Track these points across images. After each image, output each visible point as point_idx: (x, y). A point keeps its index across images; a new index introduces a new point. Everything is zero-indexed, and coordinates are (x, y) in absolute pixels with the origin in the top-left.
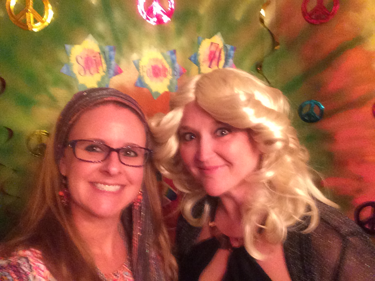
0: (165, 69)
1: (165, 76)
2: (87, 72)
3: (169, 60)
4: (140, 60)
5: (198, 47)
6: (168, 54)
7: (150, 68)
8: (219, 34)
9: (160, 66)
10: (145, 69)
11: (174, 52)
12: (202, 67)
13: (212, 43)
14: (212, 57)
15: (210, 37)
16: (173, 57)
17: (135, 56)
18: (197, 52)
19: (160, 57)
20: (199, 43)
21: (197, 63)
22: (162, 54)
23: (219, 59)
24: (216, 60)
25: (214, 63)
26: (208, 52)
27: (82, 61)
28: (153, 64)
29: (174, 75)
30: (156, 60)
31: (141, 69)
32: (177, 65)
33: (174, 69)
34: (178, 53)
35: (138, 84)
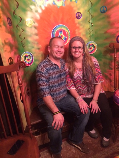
1: (61, 1)
35: (54, 4)
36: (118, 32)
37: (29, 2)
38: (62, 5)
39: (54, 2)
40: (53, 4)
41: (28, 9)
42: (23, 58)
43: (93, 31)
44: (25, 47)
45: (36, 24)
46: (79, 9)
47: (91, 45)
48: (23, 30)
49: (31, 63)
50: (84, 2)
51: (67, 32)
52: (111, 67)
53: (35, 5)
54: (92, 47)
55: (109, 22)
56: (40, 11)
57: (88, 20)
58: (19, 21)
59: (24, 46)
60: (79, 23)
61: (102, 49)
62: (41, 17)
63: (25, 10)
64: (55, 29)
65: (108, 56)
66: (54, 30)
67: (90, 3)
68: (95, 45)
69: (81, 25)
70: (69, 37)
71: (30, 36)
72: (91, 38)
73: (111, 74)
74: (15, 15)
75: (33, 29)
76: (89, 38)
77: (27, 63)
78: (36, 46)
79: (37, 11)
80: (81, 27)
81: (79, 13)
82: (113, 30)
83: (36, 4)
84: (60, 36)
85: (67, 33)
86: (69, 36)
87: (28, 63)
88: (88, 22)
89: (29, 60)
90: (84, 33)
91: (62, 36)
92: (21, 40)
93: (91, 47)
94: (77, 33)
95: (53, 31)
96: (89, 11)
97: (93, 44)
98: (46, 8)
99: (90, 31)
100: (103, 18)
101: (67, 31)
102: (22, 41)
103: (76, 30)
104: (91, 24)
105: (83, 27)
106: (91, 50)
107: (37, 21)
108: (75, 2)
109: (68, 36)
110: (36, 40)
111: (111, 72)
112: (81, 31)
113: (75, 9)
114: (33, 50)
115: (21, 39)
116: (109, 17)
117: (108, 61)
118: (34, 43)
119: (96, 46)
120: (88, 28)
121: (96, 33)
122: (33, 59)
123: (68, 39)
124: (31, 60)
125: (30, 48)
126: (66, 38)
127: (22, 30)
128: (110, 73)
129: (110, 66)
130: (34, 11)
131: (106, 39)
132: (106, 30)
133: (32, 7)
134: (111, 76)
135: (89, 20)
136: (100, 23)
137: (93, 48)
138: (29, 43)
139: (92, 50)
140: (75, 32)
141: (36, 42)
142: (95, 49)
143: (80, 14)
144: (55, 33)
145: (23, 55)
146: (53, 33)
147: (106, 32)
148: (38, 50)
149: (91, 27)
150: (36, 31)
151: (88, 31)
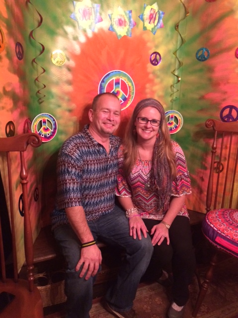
0: (125, 22)
1: (125, 26)
2: (84, 19)
3: (128, 16)
4: (112, 14)
5: (144, 10)
6: (128, 12)
7: (117, 20)
8: (156, 3)
9: (123, 19)
10: (115, 20)
11: (131, 12)
12: (145, 23)
13: (152, 9)
14: (151, 17)
15: (151, 5)
16: (130, 14)
17: (109, 12)
18: (143, 13)
19: (123, 14)
20: (145, 8)
21: (143, 20)
22: (125, 12)
23: (155, 19)
24: (153, 19)
25: (152, 21)
26: (149, 14)
27: (81, 12)
28: (119, 18)
29: (129, 26)
30: (121, 15)
31: (112, 19)
32: (132, 20)
33: (130, 22)
34: (133, 12)
35: (111, 29)
36: (224, 100)
37: (64, 19)
38: (126, 34)
39: (112, 26)
40: (109, 30)
41: (60, 31)
42: (35, 124)
43: (178, 90)
44: (43, 104)
45: (72, 63)
46: (157, 46)
47: (172, 117)
48: (44, 71)
49: (51, 136)
50: (168, 35)
51: (130, 87)
52: (205, 165)
53: (74, 26)
54: (173, 121)
55: (210, 79)
56: (82, 39)
57: (172, 70)
58: (38, 53)
59: (41, 101)
60: (154, 73)
61: (192, 129)
62: (83, 51)
63: (52, 33)
64: (108, 77)
65: (202, 143)
66: (104, 78)
67: (179, 38)
68: (180, 118)
69: (157, 77)
70: (131, 97)
71: (57, 84)
72: (172, 105)
73: (204, 177)
74: (32, 38)
75: (65, 71)
76: (170, 103)
77: (43, 137)
78: (65, 105)
79: (76, 39)
80: (157, 80)
81: (156, 53)
82: (216, 96)
83: (77, 25)
84: (116, 92)
85: (130, 89)
86: (133, 94)
87: (45, 137)
88: (172, 75)
89: (46, 130)
90: (161, 93)
91: (118, 93)
92: (37, 90)
93: (170, 121)
94: (148, 91)
95: (103, 81)
96: (175, 53)
97: (175, 117)
98: (96, 36)
99: (172, 91)
100: (201, 70)
101: (130, 84)
102: (38, 92)
103: (148, 85)
104: (176, 78)
105: (161, 82)
106: (171, 126)
107: (74, 56)
108: (152, 31)
109: (131, 94)
110: (68, 94)
111: (203, 173)
112: (156, 88)
113: (149, 44)
114: (59, 111)
115: (38, 86)
116: (211, 70)
117: (199, 152)
118: (62, 99)
119: (181, 121)
120: (170, 85)
121: (184, 95)
122: (55, 129)
123: (130, 100)
124: (52, 131)
125: (52, 106)
126: (127, 97)
127: (41, 70)
128: (201, 175)
129: (204, 163)
130: (70, 37)
131: (202, 110)
132: (202, 93)
133: (69, 29)
134: (203, 182)
135: (174, 70)
136: (193, 78)
137: (174, 123)
138: (53, 97)
139: (173, 126)
140: (144, 88)
141: (66, 98)
142: (179, 125)
143: (158, 56)
144: (106, 86)
145: (36, 119)
146: (103, 84)
147: (202, 98)
148: (67, 113)
149: (177, 83)
150: (69, 76)
151: (170, 90)
